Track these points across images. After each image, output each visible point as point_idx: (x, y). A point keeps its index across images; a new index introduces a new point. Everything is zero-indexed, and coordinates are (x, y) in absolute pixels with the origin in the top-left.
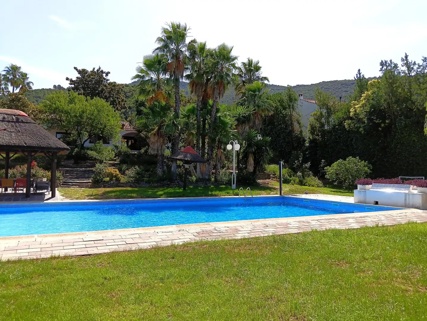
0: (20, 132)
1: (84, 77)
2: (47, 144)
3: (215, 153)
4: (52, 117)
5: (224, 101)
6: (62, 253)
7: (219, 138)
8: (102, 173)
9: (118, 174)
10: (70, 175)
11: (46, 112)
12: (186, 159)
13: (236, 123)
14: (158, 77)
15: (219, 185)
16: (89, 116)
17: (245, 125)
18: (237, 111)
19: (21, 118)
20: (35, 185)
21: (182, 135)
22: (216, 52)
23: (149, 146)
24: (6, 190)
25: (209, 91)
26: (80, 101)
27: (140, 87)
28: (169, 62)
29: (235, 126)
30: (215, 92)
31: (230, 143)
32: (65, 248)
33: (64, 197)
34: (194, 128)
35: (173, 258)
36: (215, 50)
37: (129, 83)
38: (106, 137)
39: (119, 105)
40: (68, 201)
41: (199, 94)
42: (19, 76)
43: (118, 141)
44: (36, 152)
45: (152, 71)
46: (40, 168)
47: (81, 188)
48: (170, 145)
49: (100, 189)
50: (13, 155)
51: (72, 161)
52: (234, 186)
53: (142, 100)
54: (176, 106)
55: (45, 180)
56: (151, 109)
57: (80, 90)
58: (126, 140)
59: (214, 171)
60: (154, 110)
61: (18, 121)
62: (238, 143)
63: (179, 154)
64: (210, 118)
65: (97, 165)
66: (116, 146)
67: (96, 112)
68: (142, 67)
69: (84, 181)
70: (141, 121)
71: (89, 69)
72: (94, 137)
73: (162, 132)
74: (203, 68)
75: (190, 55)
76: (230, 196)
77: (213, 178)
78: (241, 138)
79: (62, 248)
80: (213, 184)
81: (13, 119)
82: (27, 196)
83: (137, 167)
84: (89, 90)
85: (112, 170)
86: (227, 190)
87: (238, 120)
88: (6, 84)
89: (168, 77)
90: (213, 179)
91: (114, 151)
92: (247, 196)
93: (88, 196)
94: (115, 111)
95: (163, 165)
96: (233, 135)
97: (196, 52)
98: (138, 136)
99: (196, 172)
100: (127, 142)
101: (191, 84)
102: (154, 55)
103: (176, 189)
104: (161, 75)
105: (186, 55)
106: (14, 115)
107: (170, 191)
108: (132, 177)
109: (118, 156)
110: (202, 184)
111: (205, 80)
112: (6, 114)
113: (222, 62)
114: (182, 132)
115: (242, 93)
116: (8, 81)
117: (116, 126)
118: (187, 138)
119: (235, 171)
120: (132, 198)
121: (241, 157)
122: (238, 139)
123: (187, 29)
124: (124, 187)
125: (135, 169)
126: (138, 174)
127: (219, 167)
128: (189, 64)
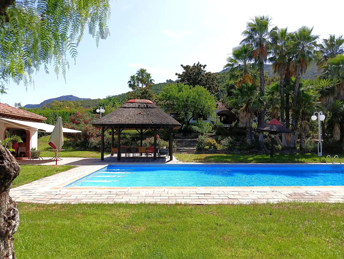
0: (149, 114)
1: (187, 71)
2: (166, 122)
3: (300, 124)
4: (167, 103)
5: (305, 77)
6: (183, 202)
7: (303, 111)
8: (203, 142)
9: (215, 144)
10: (181, 144)
11: (164, 99)
12: (273, 130)
13: (319, 95)
14: (245, 64)
15: (304, 152)
16: (192, 100)
17: (329, 97)
18: (320, 85)
19: (149, 105)
20: (159, 151)
21: (267, 109)
22: (296, 34)
23: (238, 120)
24: (141, 155)
25: (291, 69)
26: (186, 89)
27: (231, 74)
28: (253, 49)
29: (319, 98)
30: (297, 70)
31: (314, 115)
32: (185, 198)
33: (178, 161)
34: (278, 104)
35: (271, 214)
36: (295, 32)
37: (219, 72)
38: (204, 115)
39: (213, 89)
40: (181, 163)
41: (282, 72)
42: (145, 76)
43: (214, 117)
44: (159, 128)
45: (239, 59)
46: (161, 139)
47: (189, 154)
48: (256, 118)
49: (203, 155)
50: (145, 130)
51: (182, 134)
52: (320, 154)
53: (232, 84)
54: (261, 85)
55: (165, 148)
56: (240, 90)
57: (185, 81)
58: (220, 117)
59: (299, 140)
60: (242, 90)
61: (147, 107)
62: (323, 114)
63: (265, 127)
64: (293, 93)
65: (200, 136)
66: (212, 122)
67: (197, 97)
68: (231, 57)
69: (191, 149)
70: (232, 101)
71: (191, 65)
72: (196, 115)
73: (249, 108)
74: (285, 50)
75: (273, 41)
76: (317, 163)
77: (298, 146)
78: (325, 109)
79: (182, 198)
80: (298, 152)
81: (144, 106)
82: (154, 159)
83: (229, 137)
84: (191, 81)
85: (211, 140)
86: (313, 157)
87: (322, 92)
88: (138, 83)
89: (253, 62)
90: (298, 148)
91: (211, 125)
92: (335, 164)
93: (194, 160)
94: (211, 94)
95: (251, 135)
96: (317, 107)
97: (277, 37)
98: (229, 113)
99: (281, 141)
100: (221, 118)
101: (274, 65)
102: (241, 46)
103: (264, 156)
104: (247, 62)
105: (269, 41)
106: (145, 103)
107: (259, 157)
108: (226, 146)
109: (214, 129)
110: (288, 151)
111: (287, 60)
112: (140, 103)
113: (303, 42)
114: (267, 107)
115: (324, 67)
116: (139, 80)
117: (212, 106)
118: (272, 112)
119: (320, 140)
120: (228, 163)
121: (326, 127)
122: (322, 110)
123: (269, 19)
124: (220, 153)
125: (228, 139)
126: (231, 143)
127: (304, 137)
128: (271, 49)
